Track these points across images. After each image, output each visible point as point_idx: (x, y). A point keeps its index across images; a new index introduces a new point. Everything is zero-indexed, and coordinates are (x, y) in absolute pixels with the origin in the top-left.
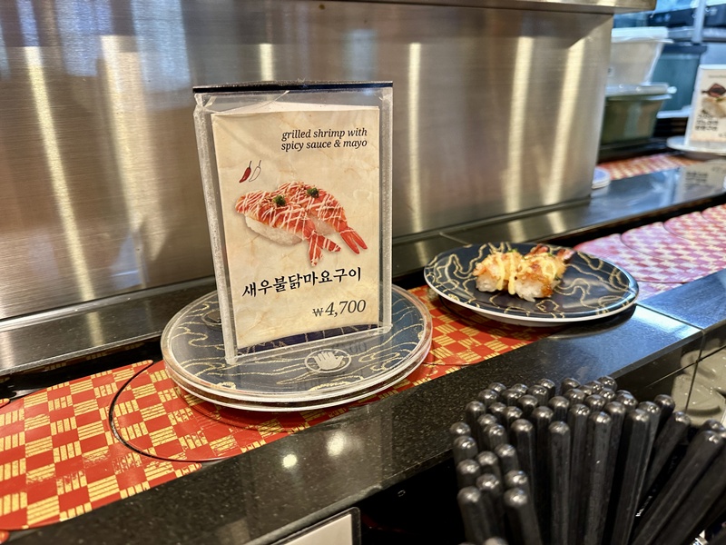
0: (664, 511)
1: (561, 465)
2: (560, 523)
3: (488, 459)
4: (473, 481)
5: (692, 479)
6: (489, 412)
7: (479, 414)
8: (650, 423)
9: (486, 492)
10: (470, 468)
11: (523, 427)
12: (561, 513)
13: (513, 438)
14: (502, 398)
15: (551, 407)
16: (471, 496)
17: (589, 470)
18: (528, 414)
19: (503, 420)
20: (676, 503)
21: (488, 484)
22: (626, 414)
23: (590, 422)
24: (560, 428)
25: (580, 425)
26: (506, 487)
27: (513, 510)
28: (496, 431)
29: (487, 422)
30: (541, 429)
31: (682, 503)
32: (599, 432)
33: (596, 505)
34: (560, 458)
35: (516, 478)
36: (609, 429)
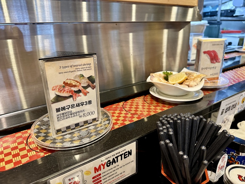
0: (202, 139)
1: (179, 129)
2: (180, 142)
3: (165, 127)
4: (162, 131)
5: (207, 132)
6: (164, 119)
7: (162, 120)
8: (197, 120)
9: (165, 132)
10: (161, 129)
11: (171, 121)
12: (180, 139)
13: (169, 123)
14: (166, 117)
15: (177, 118)
16: (162, 133)
17: (185, 130)
18: (172, 119)
19: (167, 120)
20: (204, 137)
21: (165, 131)
22: (192, 118)
23: (185, 120)
24: (179, 121)
25: (183, 121)
26: (168, 131)
27: (170, 135)
28: (166, 122)
29: (164, 121)
30: (175, 122)
31: (205, 137)
32: (187, 122)
33: (187, 138)
34: (179, 127)
35: (170, 130)
36: (189, 121)
